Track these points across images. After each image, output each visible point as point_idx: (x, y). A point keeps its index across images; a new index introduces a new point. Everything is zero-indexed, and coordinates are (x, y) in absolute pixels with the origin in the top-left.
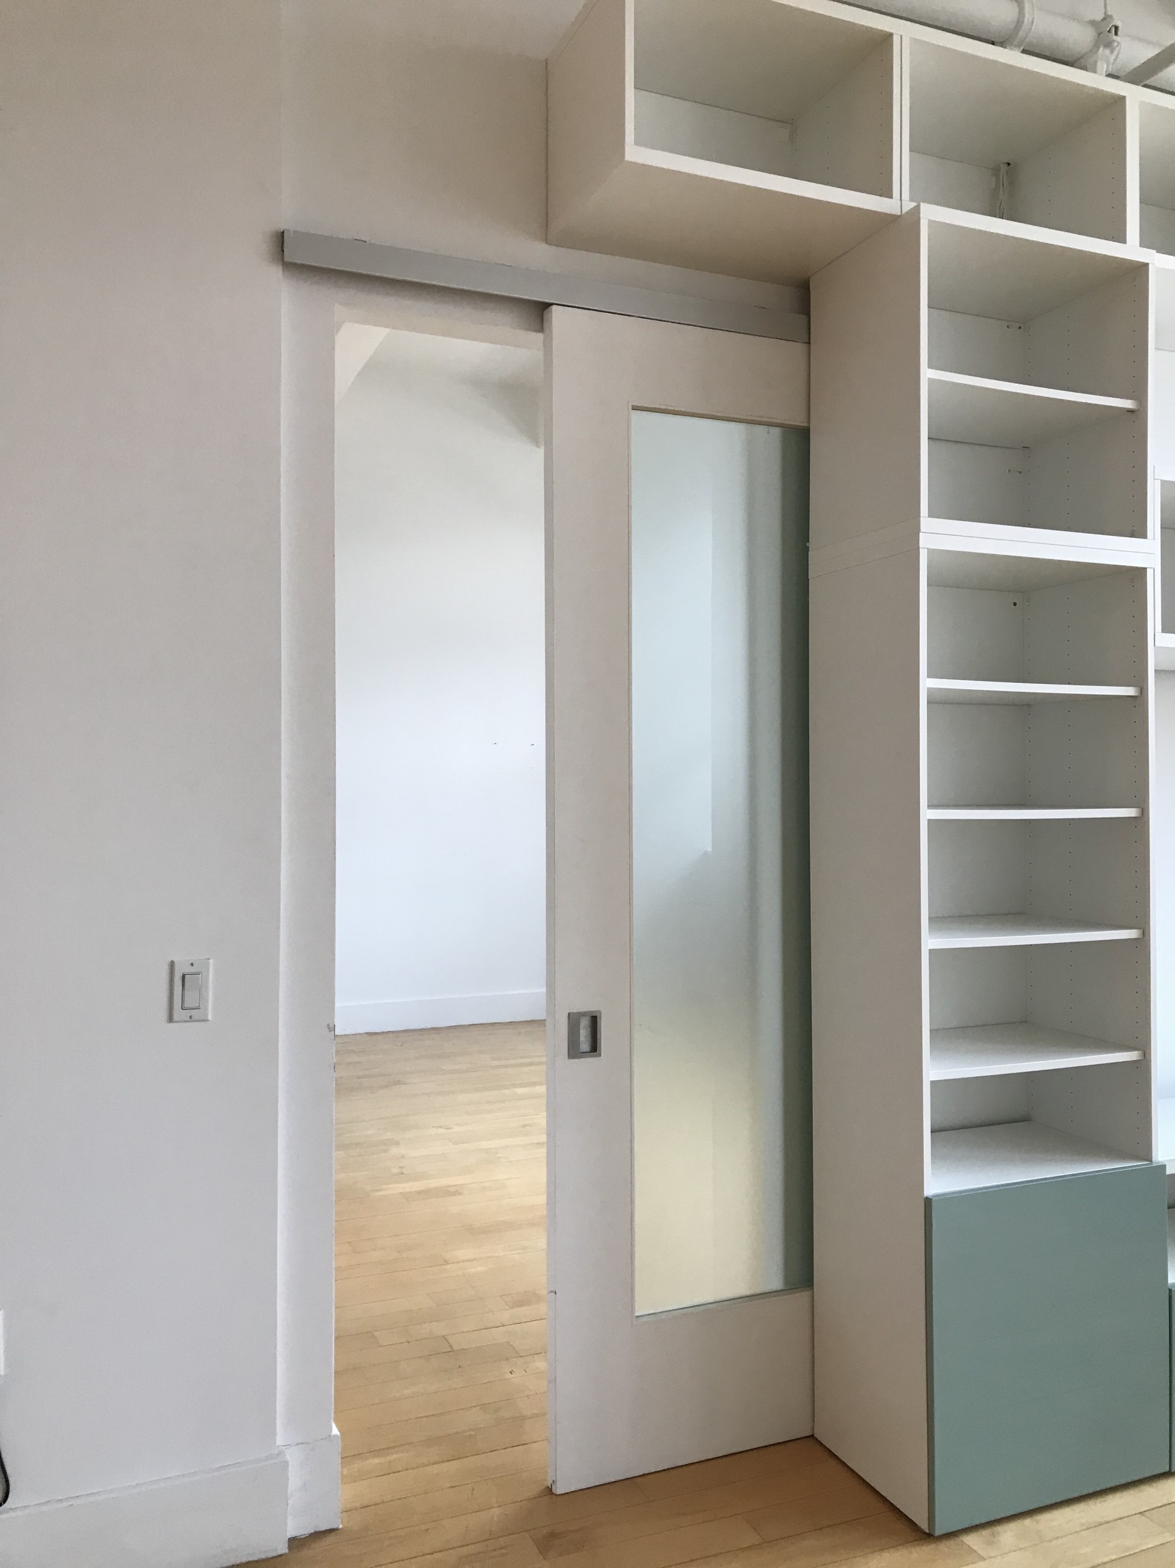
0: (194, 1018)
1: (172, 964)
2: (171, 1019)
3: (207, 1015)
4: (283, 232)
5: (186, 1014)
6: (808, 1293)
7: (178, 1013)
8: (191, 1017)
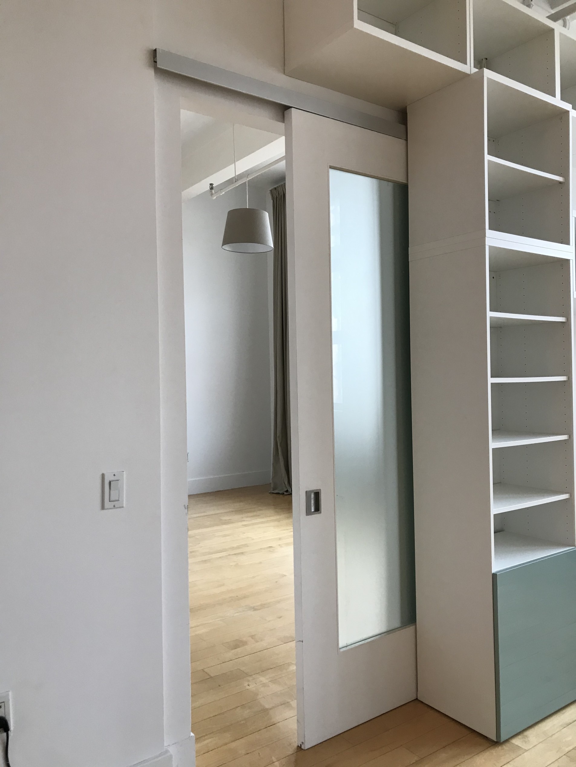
0: (116, 506)
1: (103, 476)
2: (103, 508)
3: (123, 504)
4: (155, 50)
5: (111, 505)
6: (414, 627)
7: (107, 504)
8: (114, 506)
